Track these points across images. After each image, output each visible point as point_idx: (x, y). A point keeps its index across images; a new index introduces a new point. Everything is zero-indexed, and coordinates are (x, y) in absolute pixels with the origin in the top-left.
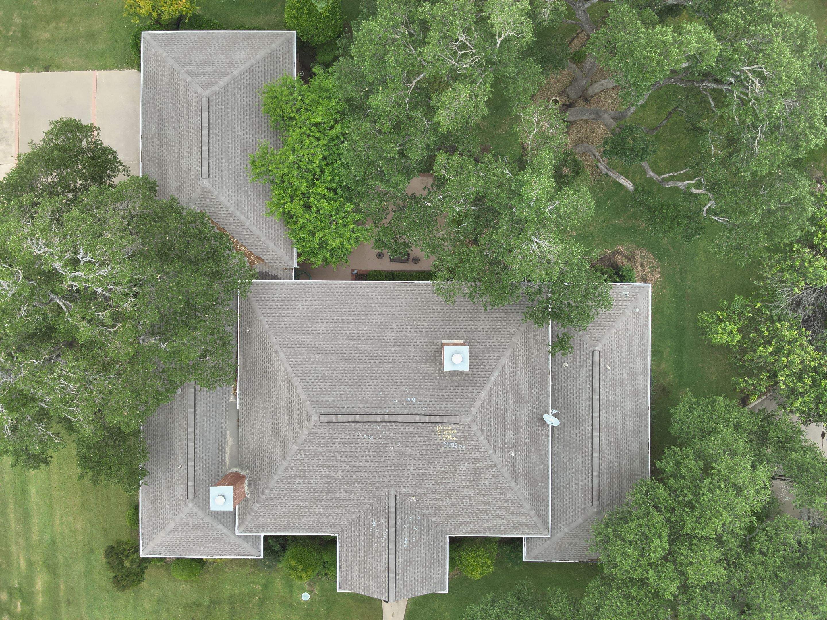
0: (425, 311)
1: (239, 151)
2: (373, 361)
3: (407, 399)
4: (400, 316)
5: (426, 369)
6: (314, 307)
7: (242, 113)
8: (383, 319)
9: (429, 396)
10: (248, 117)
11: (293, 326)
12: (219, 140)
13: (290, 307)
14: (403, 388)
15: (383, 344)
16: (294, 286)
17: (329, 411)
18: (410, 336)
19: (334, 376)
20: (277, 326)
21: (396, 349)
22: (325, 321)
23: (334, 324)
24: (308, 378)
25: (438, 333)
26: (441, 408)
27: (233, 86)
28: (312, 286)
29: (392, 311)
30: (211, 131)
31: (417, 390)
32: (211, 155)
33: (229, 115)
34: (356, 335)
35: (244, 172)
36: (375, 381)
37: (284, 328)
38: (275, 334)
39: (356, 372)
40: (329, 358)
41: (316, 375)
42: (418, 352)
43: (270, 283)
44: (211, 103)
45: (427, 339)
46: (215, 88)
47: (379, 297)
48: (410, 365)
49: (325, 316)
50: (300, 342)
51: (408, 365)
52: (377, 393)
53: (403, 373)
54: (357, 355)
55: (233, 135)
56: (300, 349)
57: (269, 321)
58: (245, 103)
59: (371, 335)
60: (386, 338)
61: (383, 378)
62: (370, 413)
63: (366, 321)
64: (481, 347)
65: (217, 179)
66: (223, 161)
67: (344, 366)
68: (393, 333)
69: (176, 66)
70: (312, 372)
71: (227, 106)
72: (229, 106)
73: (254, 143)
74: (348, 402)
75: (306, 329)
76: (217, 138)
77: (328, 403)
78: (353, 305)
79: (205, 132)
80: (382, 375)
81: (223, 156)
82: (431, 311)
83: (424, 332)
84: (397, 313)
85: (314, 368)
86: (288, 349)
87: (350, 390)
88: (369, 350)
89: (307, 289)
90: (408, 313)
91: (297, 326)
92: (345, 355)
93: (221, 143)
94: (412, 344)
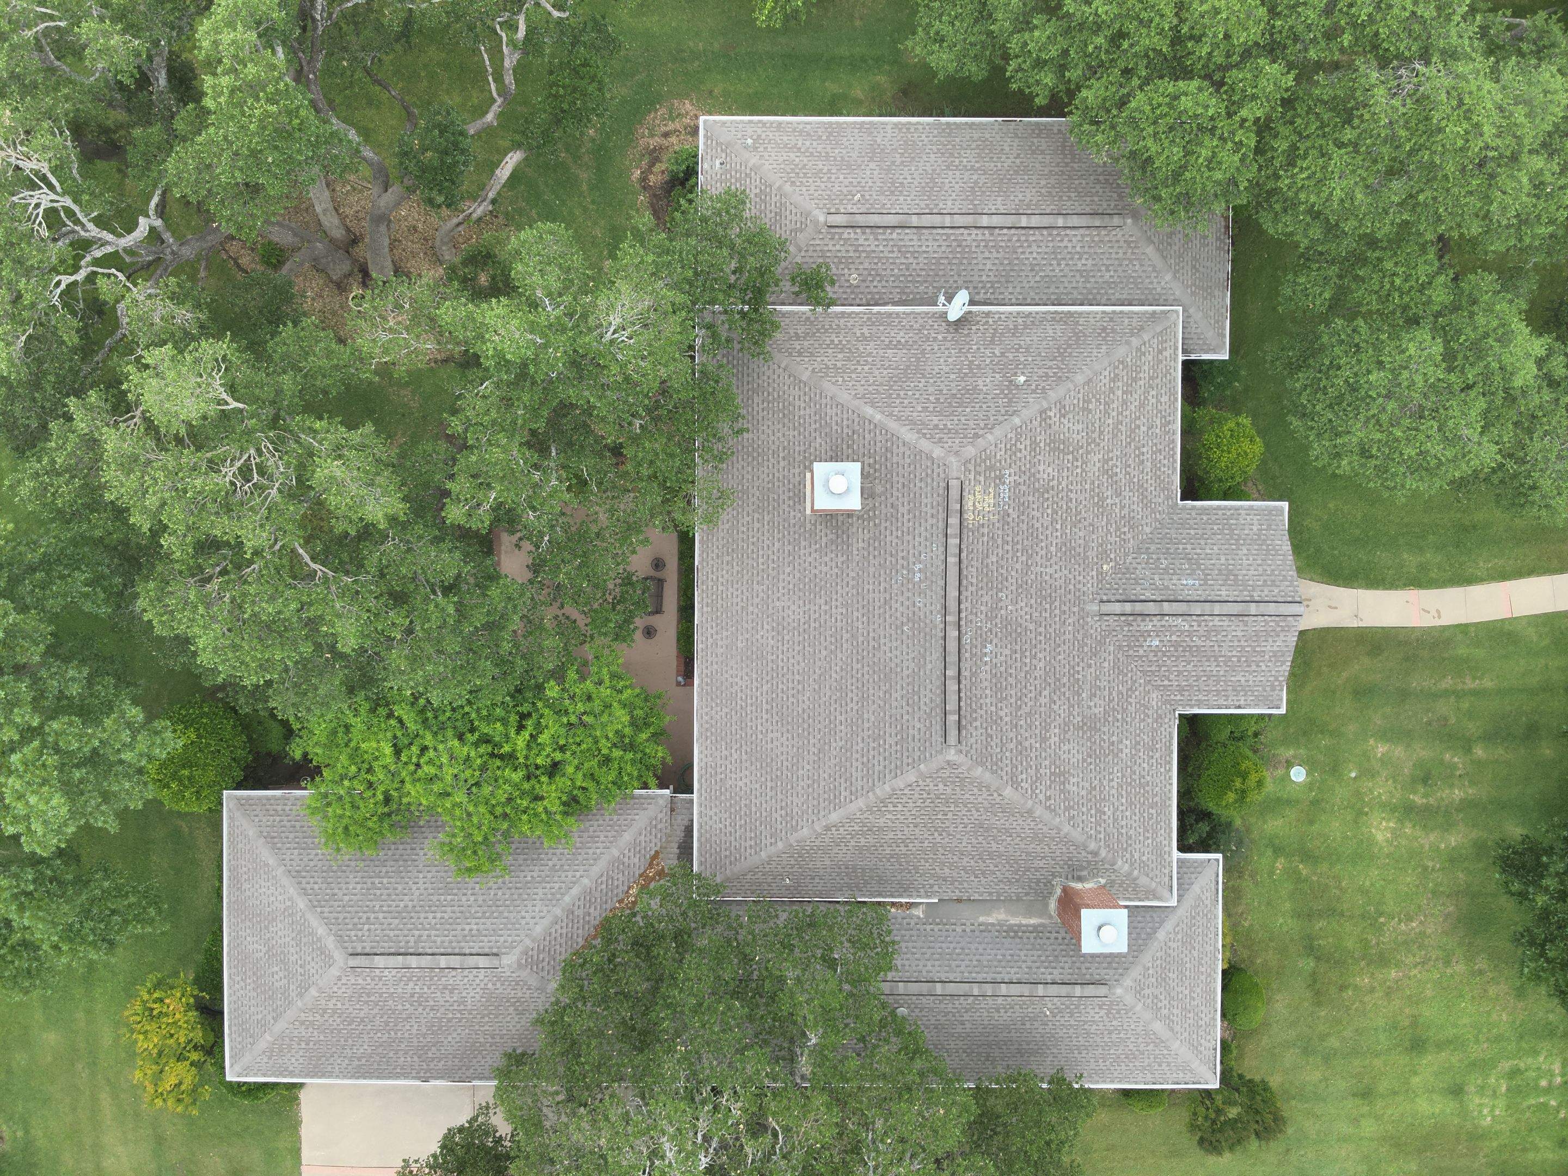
0: (751, 547)
1: (449, 898)
2: (845, 645)
3: (917, 579)
4: (761, 594)
5: (861, 545)
6: (744, 757)
7: (378, 892)
8: (766, 626)
9: (910, 537)
10: (385, 881)
11: (780, 797)
12: (429, 936)
13: (743, 802)
14: (895, 587)
15: (813, 625)
16: (704, 795)
17: (938, 727)
18: (798, 575)
19: (873, 719)
20: (779, 827)
21: (823, 601)
22: (770, 735)
23: (776, 718)
24: (877, 768)
25: (792, 521)
26: (932, 516)
27: (326, 910)
28: (705, 760)
29: (751, 609)
30: (411, 951)
31: (900, 561)
32: (457, 951)
33: (381, 915)
34: (797, 677)
35: (490, 888)
36: (882, 641)
37: (783, 812)
38: (795, 829)
39: (866, 677)
40: (839, 728)
41: (872, 752)
42: (827, 559)
43: (699, 840)
44: (359, 950)
45: (803, 543)
46: (330, 942)
47: (725, 633)
48: (852, 574)
49: (760, 736)
50: (810, 782)
51: (853, 579)
52: (904, 637)
53: (867, 587)
54: (834, 675)
55: (418, 909)
56: (822, 783)
57: (769, 840)
58: (359, 886)
59: (797, 648)
60: (802, 621)
61: (876, 626)
62: (941, 650)
63: (770, 658)
64: (818, 440)
65: (502, 939)
66: (467, 927)
67: (855, 699)
68: (792, 607)
69: (290, 1014)
70: (865, 759)
71: (364, 920)
72: (365, 916)
73: (434, 869)
74: (923, 692)
75: (785, 772)
76: (425, 938)
77: (923, 730)
78: (740, 683)
79: (413, 961)
80: (872, 627)
81: (459, 927)
82: (751, 534)
83: (791, 548)
84: (756, 600)
85: (858, 756)
86: (822, 805)
87: (899, 687)
88: (824, 653)
89: (709, 770)
90: (755, 579)
91: (779, 789)
92: (834, 697)
93: (433, 932)
94: (814, 571)
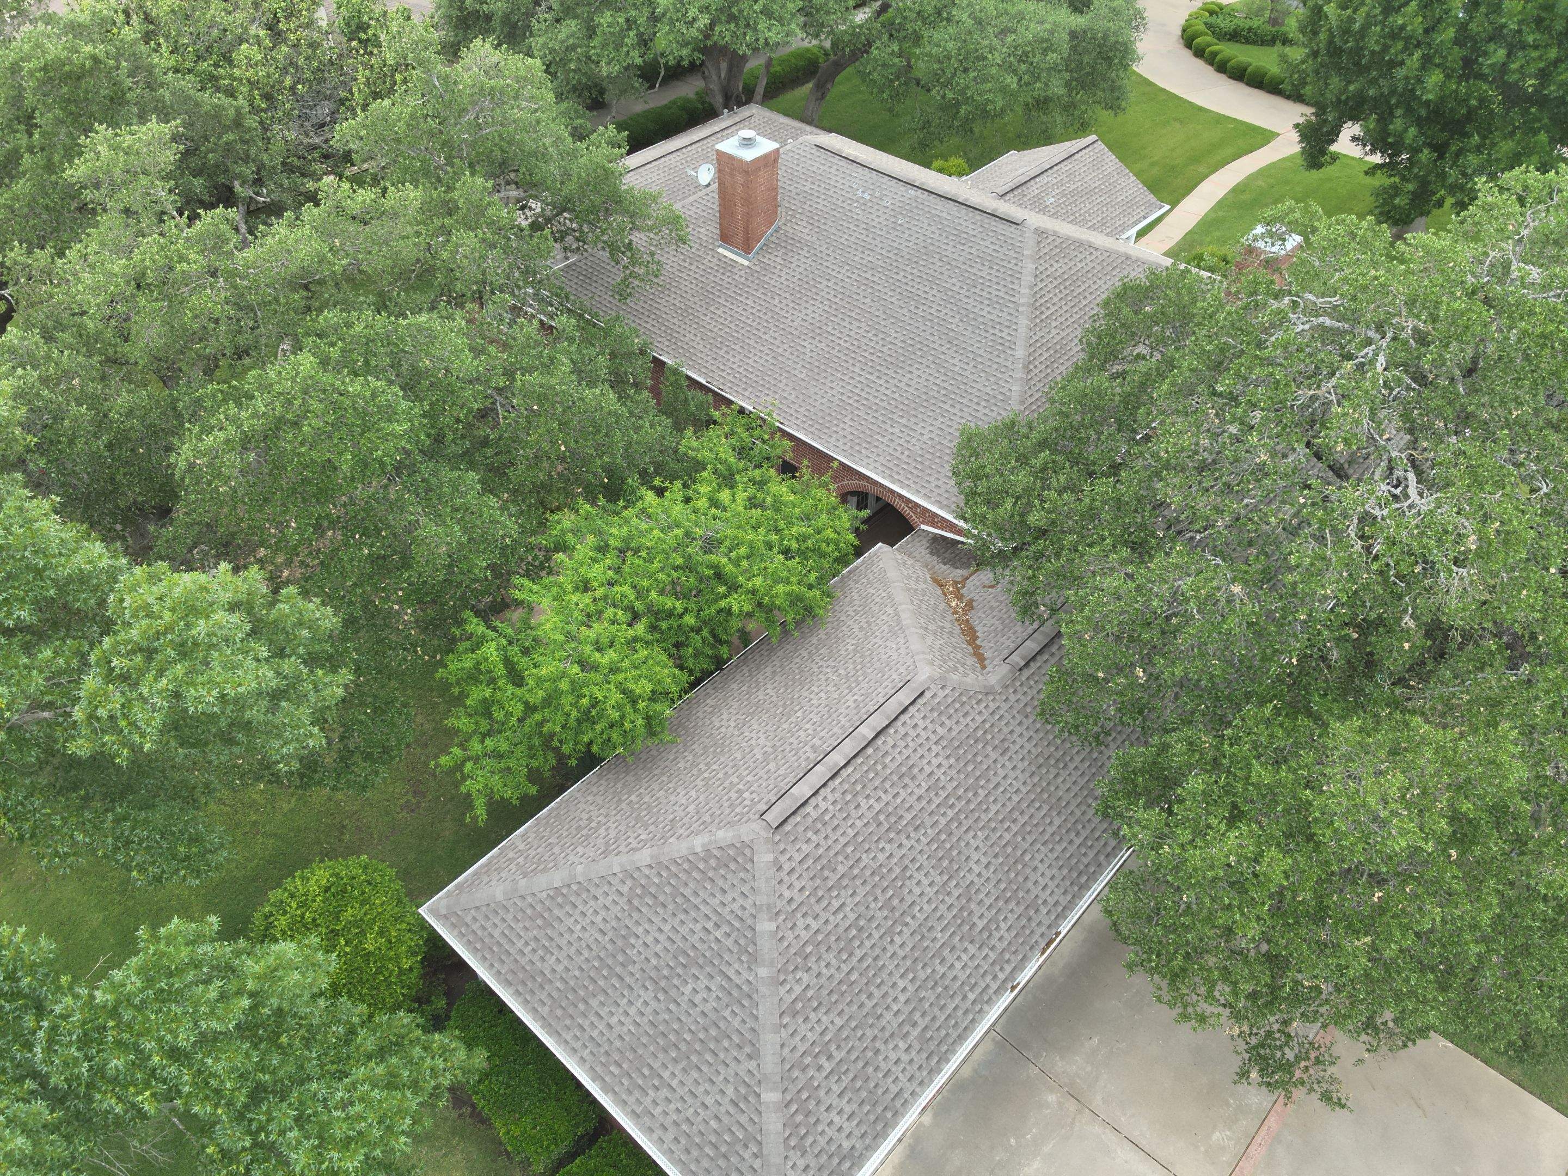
0: (732, 325)
1: (798, 714)
2: (875, 279)
3: (868, 197)
4: (777, 335)
5: (806, 231)
6: (904, 421)
7: (720, 775)
8: (805, 344)
9: (833, 190)
10: (714, 767)
11: (965, 401)
12: (821, 739)
13: (946, 442)
14: (860, 217)
15: (837, 300)
16: (910, 483)
17: (1001, 226)
18: (787, 295)
19: (955, 281)
20: (994, 414)
21: (825, 283)
22: (902, 385)
23: (890, 372)
24: (1001, 294)
25: (743, 280)
26: (830, 167)
27: (681, 831)
28: (878, 465)
29: (780, 350)
31: (844, 205)
34: (870, 335)
35: (827, 679)
36: (896, 245)
37: (983, 404)
38: (1006, 400)
39: (915, 271)
40: (941, 315)
41: (984, 294)
42: (795, 264)
45: (766, 279)
47: (782, 385)
48: (823, 248)
49: (896, 396)
50: (972, 363)
51: (827, 249)
52: (906, 225)
53: (842, 240)
54: (893, 300)
55: (779, 743)
56: (981, 352)
58: (692, 793)
59: (845, 324)
60: (826, 308)
61: (879, 245)
62: (938, 199)
63: (834, 352)
64: (702, 230)
65: (894, 677)
66: (849, 703)
67: (927, 289)
68: (809, 312)
70: (986, 302)
71: (735, 796)
72: (732, 793)
73: (753, 721)
74: (963, 228)
75: (945, 385)
76: (819, 743)
77: (994, 240)
78: (834, 392)
80: (877, 249)
81: (841, 711)
82: (722, 320)
83: (761, 291)
84: (777, 342)
85: (979, 306)
86: (1001, 361)
87: (944, 247)
88: (867, 301)
89: (890, 465)
90: (761, 334)
91: (958, 398)
92: (912, 308)
93: (822, 734)
94: (795, 280)
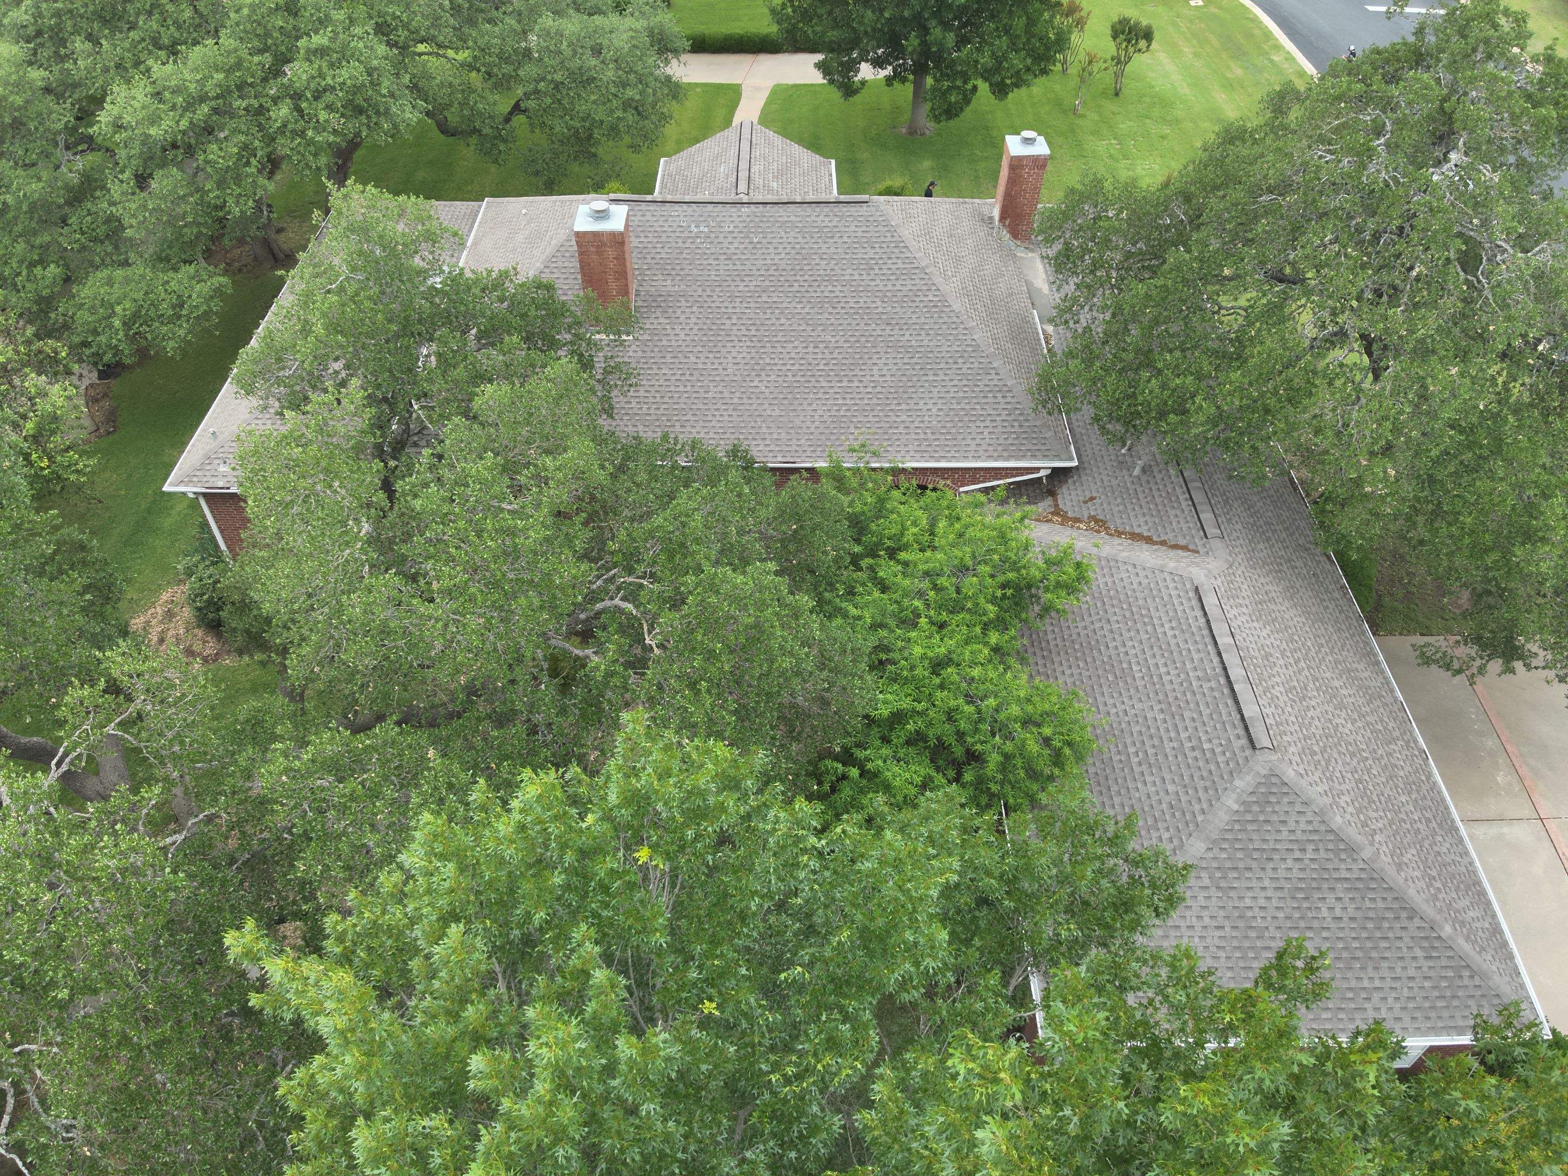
0: (666, 400)
1: (1135, 668)
2: (774, 299)
3: (706, 230)
4: (720, 388)
5: (669, 283)
6: (903, 407)
7: (1151, 751)
8: (756, 383)
9: (664, 235)
10: (1132, 750)
11: (943, 366)
12: (1195, 669)
13: (955, 406)
14: (713, 250)
15: (753, 333)
16: (952, 454)
17: (853, 209)
18: (699, 349)
19: (850, 271)
20: (976, 365)
21: (728, 322)
22: (876, 378)
23: (857, 372)
24: (900, 266)
25: (640, 354)
26: (643, 216)
27: (1197, 807)
28: (912, 453)
29: (736, 400)
30: (1223, 680)
31: (687, 245)
32: (1206, 632)
33: (1184, 735)
34: (810, 349)
35: (1111, 631)
36: (769, 262)
37: (960, 361)
38: (976, 348)
39: (806, 277)
40: (862, 304)
41: (885, 271)
42: (683, 317)
43: (1007, 459)
44: (1244, 741)
45: (664, 343)
46: (1244, 783)
47: (764, 430)
48: (700, 292)
49: (879, 389)
50: (923, 333)
51: (704, 291)
52: (764, 241)
53: (713, 277)
54: (807, 310)
55: (1161, 697)
56: (923, 320)
57: (993, 376)
58: (1149, 779)
59: (779, 350)
60: (748, 344)
61: (754, 268)
62: (776, 207)
63: (790, 378)
65: (1174, 593)
66: (1170, 633)
67: (830, 288)
68: (734, 354)
70: (893, 277)
71: (1197, 753)
72: (1190, 754)
73: (1100, 699)
74: (819, 224)
75: (914, 360)
76: (1200, 673)
77: (856, 223)
78: (820, 413)
79: (1236, 673)
80: (754, 272)
81: (1173, 642)
82: (651, 400)
83: (669, 355)
84: (726, 394)
85: (889, 284)
86: (946, 319)
87: (816, 246)
88: (783, 321)
89: (923, 448)
90: (703, 395)
91: (935, 366)
92: (830, 310)
93: (1189, 666)
94: (695, 331)
